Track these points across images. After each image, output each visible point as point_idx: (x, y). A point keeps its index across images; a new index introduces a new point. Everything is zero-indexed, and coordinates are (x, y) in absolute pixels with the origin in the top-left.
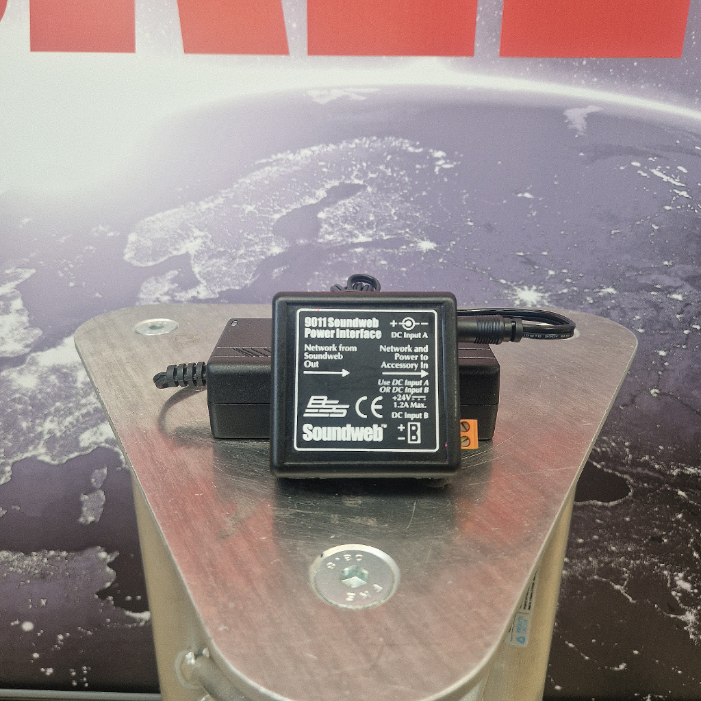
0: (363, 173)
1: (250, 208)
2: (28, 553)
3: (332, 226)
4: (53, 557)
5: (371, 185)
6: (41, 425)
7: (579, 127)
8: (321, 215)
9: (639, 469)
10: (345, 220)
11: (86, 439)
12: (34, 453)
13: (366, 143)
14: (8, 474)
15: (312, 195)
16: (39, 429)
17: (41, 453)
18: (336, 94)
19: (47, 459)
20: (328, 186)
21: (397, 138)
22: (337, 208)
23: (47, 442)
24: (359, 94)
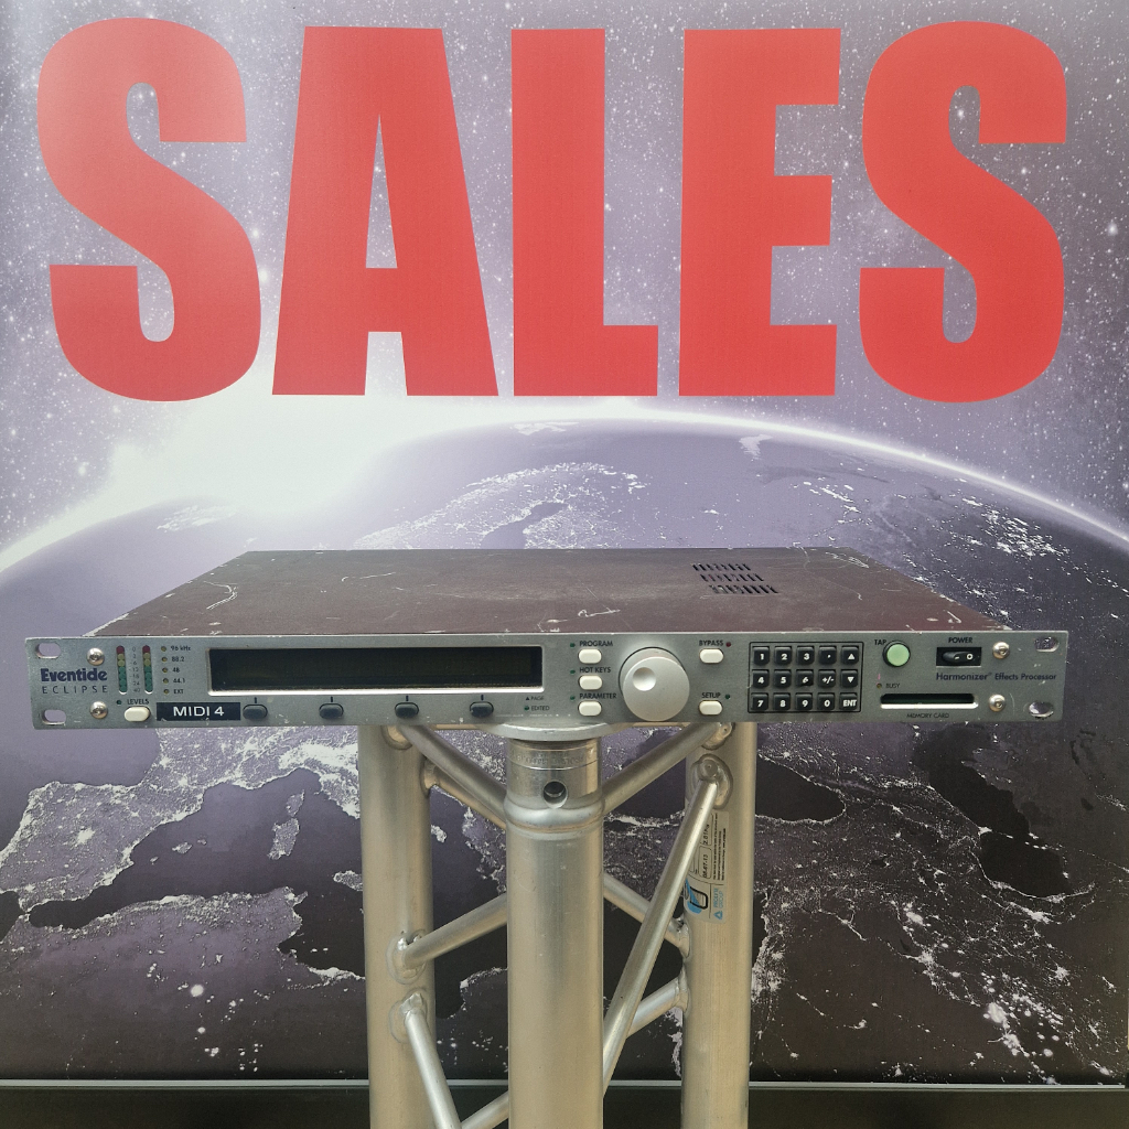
0: (564, 493)
1: (461, 526)
2: (208, 897)
3: (536, 541)
4: (236, 901)
5: (571, 503)
6: (241, 746)
7: (753, 453)
8: (526, 531)
9: (850, 782)
10: (549, 536)
11: (286, 761)
12: (229, 778)
13: (566, 467)
14: (198, 803)
15: (518, 514)
16: (239, 751)
17: (237, 778)
18: (539, 427)
19: (243, 784)
20: (533, 506)
21: (594, 463)
22: (540, 525)
23: (244, 765)
24: (558, 427)
